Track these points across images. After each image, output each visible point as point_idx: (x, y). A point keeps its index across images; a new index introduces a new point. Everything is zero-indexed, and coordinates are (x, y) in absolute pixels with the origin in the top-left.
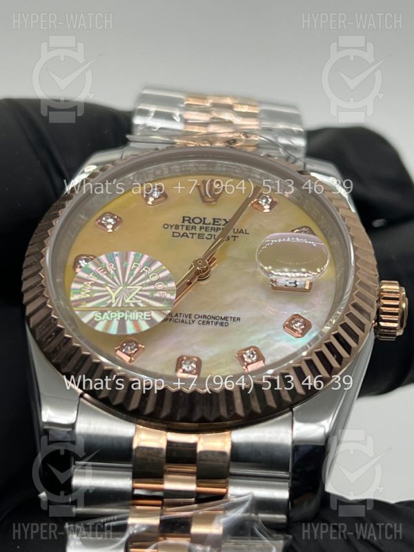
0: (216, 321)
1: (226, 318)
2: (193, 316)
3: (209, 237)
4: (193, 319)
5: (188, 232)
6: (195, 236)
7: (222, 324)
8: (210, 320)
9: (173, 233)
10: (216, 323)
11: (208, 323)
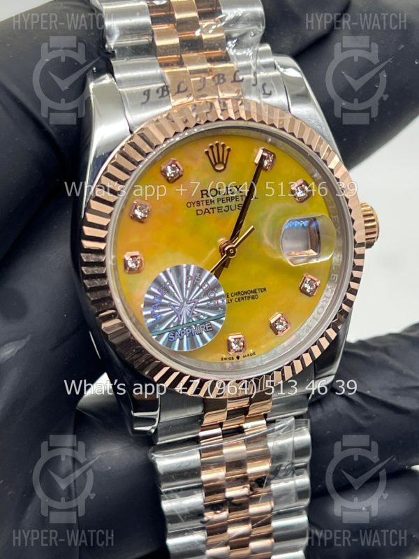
0: (248, 295)
1: (255, 291)
2: (230, 296)
3: (227, 209)
4: (231, 298)
5: (208, 207)
6: (216, 211)
7: (253, 298)
8: (244, 296)
9: (197, 210)
10: (249, 297)
11: (243, 299)
